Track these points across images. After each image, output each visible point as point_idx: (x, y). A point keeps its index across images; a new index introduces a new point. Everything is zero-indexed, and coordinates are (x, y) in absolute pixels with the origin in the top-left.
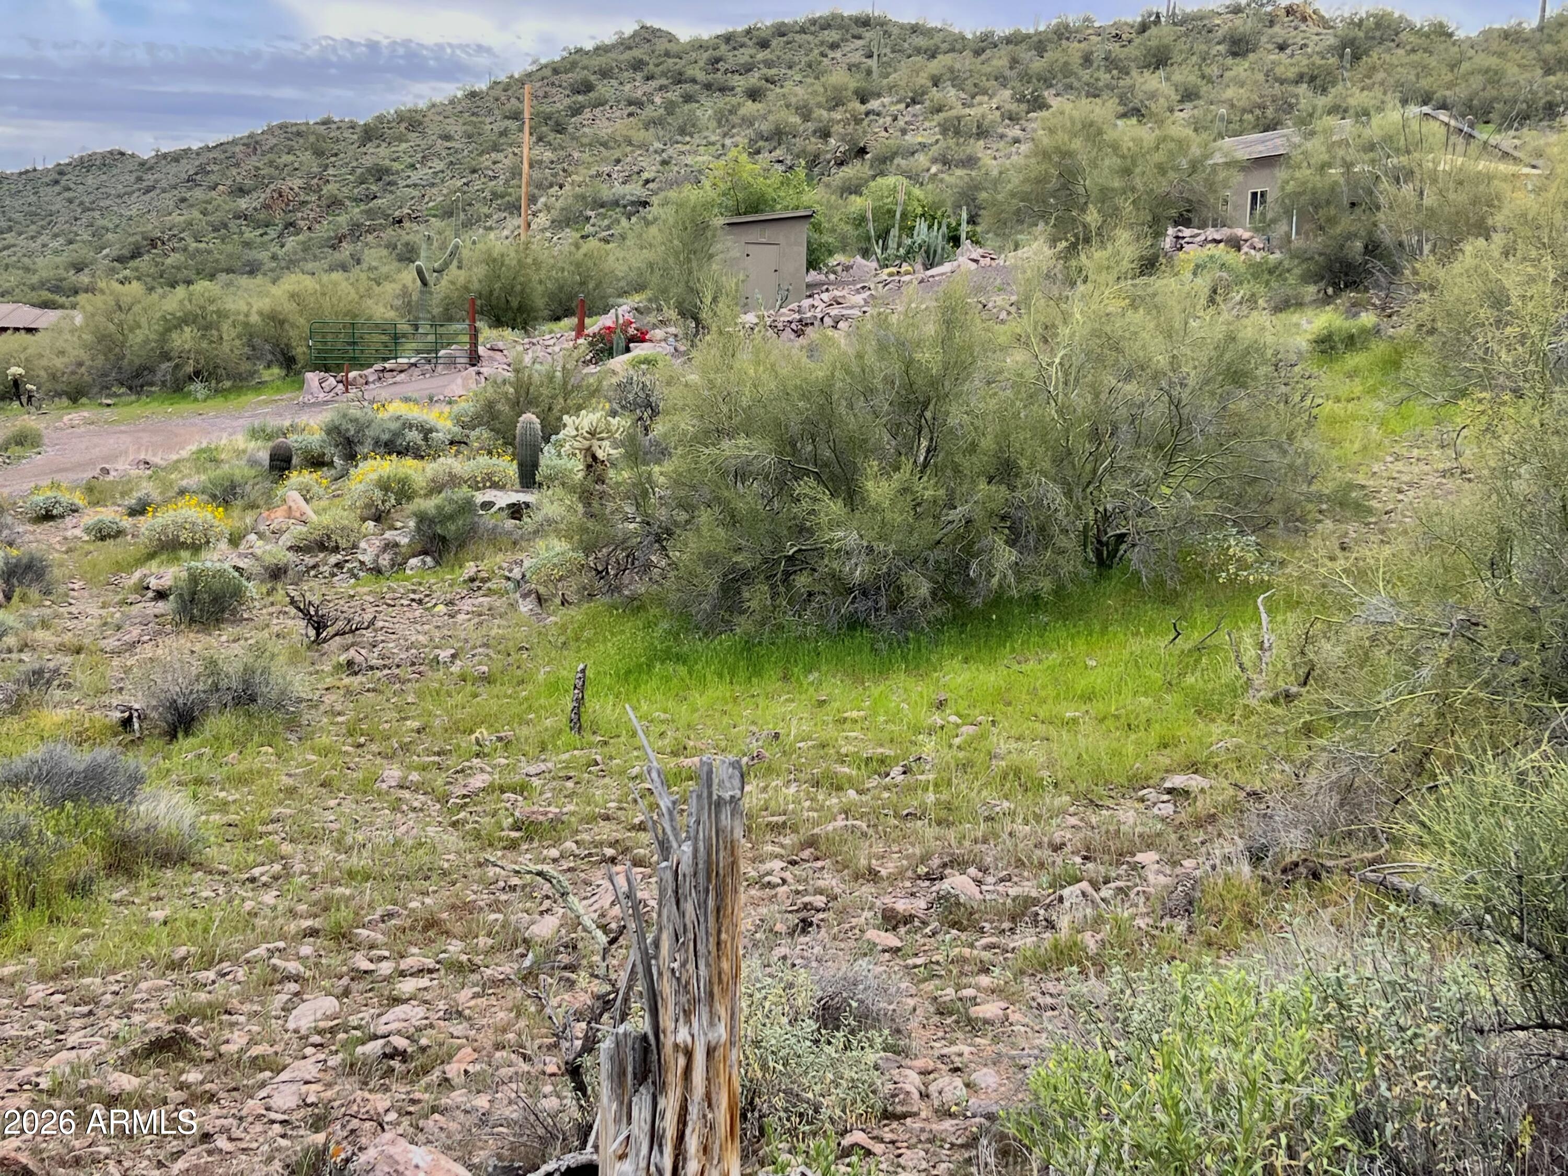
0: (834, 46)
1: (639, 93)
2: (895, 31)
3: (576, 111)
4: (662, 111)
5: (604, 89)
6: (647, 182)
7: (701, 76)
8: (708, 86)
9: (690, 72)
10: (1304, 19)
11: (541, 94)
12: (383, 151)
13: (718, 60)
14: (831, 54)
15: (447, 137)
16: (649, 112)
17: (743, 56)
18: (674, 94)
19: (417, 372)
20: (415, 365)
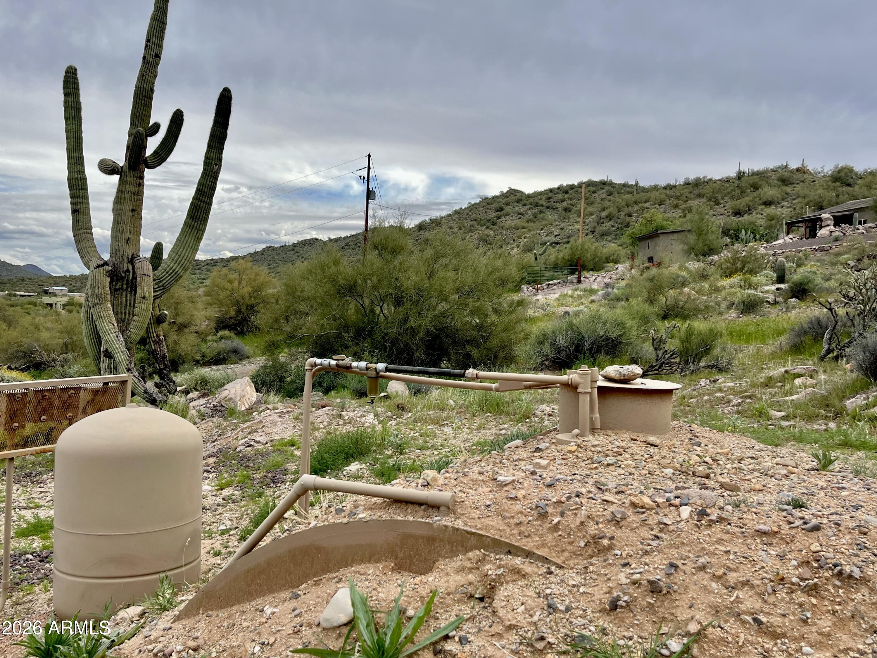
0: (594, 192)
1: (522, 211)
2: (617, 186)
3: (499, 218)
4: (532, 217)
5: (508, 209)
6: (556, 236)
7: (545, 204)
8: (548, 208)
9: (541, 202)
10: (804, 173)
11: (484, 212)
12: (427, 233)
13: (550, 198)
14: (594, 195)
15: (451, 228)
16: (527, 217)
17: (560, 196)
18: (536, 210)
19: (560, 285)
20: (559, 283)
